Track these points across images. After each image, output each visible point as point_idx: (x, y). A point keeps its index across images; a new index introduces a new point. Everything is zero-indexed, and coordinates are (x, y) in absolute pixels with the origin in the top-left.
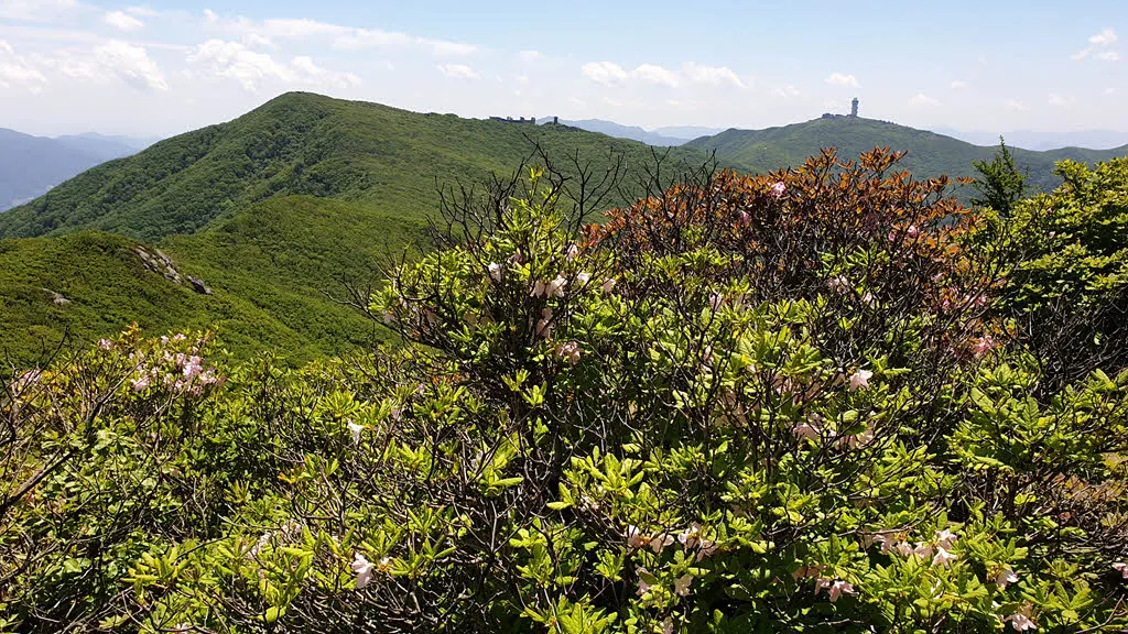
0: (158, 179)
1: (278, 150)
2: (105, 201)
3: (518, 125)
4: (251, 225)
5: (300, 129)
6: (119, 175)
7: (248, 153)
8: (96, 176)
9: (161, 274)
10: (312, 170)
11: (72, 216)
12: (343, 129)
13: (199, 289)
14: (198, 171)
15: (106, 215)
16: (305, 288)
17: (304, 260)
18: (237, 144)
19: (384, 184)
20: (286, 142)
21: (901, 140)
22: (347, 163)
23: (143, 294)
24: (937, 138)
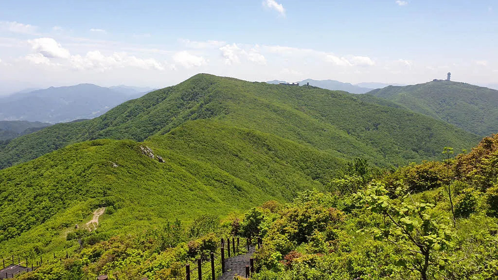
0: (147, 108)
1: (194, 97)
2: (127, 116)
3: (291, 86)
4: (181, 132)
5: (203, 89)
6: (132, 106)
7: (182, 98)
8: (124, 106)
9: (148, 155)
10: (207, 106)
11: (115, 122)
12: (219, 89)
13: (160, 161)
14: (162, 106)
15: (127, 122)
16: (200, 157)
17: (201, 146)
18: (178, 95)
19: (234, 112)
20: (197, 94)
21: (472, 91)
22: (221, 103)
23: (142, 163)
24: (490, 91)
